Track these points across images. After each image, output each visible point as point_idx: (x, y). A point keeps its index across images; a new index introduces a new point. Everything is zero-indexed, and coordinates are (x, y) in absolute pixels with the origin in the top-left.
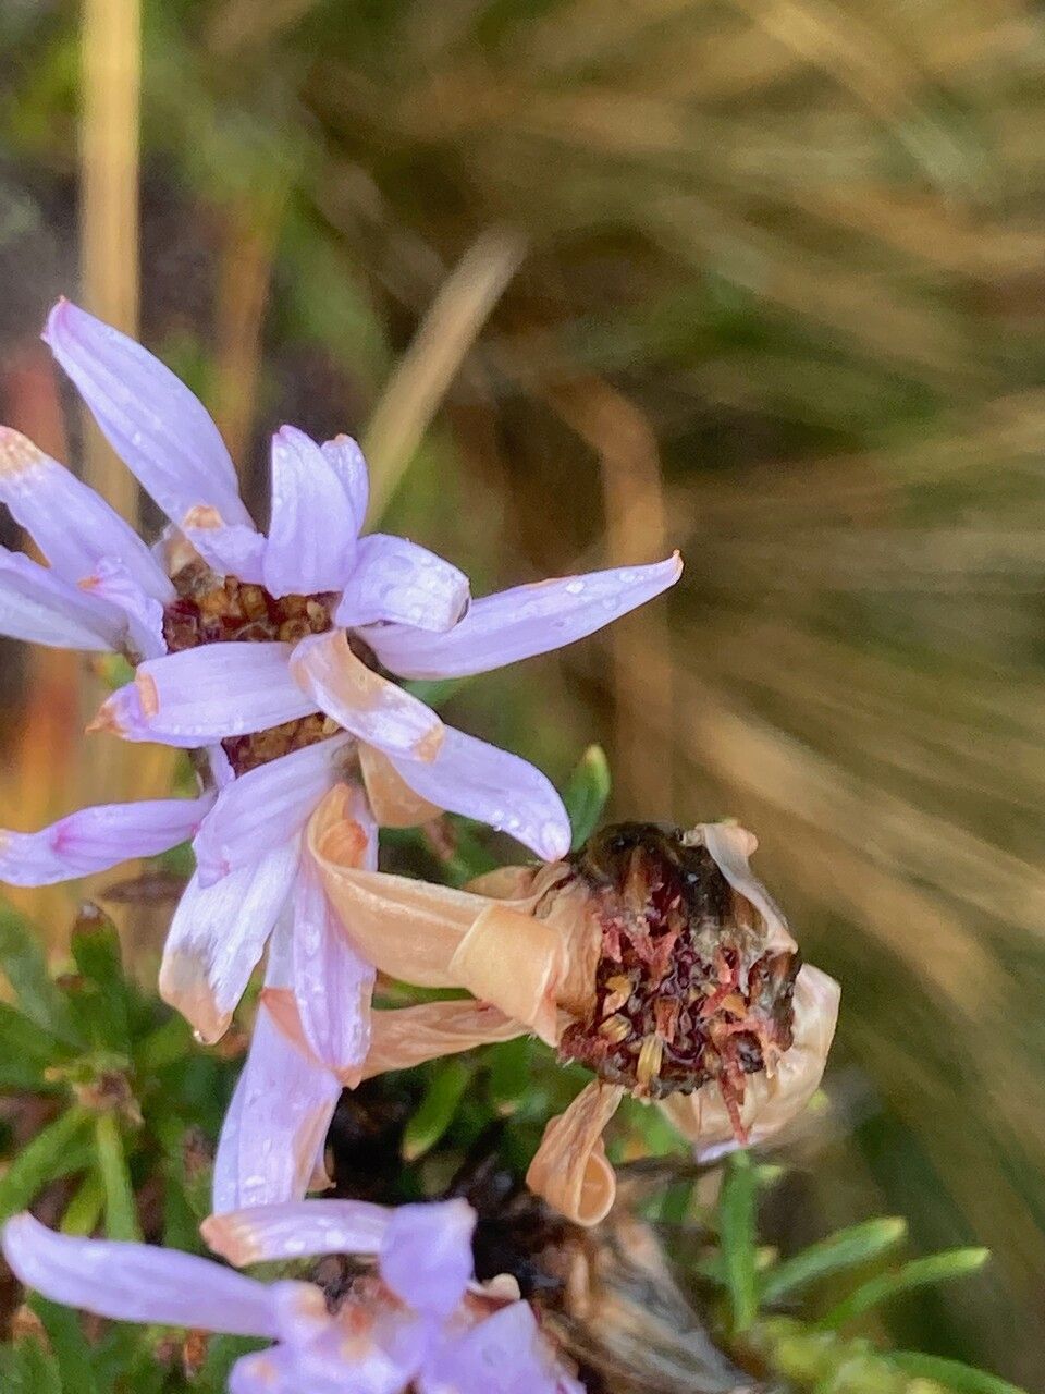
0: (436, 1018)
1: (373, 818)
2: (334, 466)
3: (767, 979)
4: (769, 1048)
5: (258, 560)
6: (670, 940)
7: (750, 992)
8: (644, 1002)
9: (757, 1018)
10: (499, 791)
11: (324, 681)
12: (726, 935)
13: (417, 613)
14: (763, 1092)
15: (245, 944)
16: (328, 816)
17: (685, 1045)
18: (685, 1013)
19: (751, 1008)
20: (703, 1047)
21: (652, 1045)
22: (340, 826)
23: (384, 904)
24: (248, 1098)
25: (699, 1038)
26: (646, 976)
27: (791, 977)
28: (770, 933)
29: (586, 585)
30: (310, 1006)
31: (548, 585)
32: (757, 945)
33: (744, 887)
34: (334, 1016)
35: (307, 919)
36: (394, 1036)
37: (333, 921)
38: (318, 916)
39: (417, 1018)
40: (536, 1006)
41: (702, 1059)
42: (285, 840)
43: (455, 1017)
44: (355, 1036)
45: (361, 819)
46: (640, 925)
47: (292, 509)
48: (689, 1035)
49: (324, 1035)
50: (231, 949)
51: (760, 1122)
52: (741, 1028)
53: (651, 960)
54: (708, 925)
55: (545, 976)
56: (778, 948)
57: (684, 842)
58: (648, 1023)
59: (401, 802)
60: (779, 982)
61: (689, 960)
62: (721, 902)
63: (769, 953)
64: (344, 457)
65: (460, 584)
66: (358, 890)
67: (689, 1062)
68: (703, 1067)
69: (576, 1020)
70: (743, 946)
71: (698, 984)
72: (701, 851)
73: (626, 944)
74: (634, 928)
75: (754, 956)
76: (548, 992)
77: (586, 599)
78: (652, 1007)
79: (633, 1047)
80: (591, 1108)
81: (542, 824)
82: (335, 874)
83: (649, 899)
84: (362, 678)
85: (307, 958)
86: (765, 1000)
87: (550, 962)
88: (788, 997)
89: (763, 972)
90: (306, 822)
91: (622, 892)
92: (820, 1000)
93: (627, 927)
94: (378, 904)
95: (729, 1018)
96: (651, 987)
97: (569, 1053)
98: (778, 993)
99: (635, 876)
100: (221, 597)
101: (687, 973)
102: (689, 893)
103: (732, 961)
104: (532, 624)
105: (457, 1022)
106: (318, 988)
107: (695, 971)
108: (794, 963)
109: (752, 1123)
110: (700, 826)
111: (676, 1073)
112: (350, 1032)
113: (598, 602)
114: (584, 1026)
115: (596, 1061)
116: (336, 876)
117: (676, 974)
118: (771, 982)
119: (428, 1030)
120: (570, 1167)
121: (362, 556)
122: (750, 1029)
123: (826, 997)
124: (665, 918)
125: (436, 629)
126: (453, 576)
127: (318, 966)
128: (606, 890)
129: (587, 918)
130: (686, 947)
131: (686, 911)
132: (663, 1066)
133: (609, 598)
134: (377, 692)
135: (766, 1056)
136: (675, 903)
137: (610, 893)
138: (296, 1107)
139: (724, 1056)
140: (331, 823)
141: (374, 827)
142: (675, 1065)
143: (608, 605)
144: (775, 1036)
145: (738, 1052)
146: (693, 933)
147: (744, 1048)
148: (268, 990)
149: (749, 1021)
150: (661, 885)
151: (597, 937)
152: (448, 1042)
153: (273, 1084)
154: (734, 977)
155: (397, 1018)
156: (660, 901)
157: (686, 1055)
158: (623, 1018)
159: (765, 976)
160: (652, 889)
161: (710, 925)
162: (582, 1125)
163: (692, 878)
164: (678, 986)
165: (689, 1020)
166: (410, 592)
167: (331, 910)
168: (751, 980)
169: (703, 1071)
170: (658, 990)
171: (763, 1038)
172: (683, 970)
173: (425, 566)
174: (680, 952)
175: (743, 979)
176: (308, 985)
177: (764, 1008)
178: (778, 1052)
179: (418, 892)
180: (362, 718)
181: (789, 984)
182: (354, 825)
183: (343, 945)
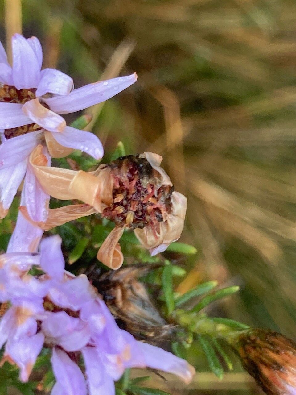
0: (69, 210)
1: (50, 155)
2: (31, 46)
3: (163, 193)
4: (164, 212)
5: (11, 76)
6: (134, 182)
7: (158, 196)
8: (128, 201)
9: (160, 204)
10: (83, 141)
11: (31, 111)
12: (151, 180)
13: (58, 90)
14: (165, 230)
15: (11, 189)
16: (36, 153)
17: (140, 214)
18: (140, 204)
19: (158, 201)
20: (146, 214)
21: (131, 214)
22: (39, 156)
23: (51, 176)
24: (15, 237)
25: (144, 212)
26: (128, 194)
27: (170, 193)
28: (164, 180)
29: (109, 83)
30: (30, 206)
31: (98, 83)
32: (160, 183)
33: (157, 168)
34: (37, 209)
35: (29, 182)
36: (57, 216)
37: (38, 184)
38: (33, 181)
39: (63, 210)
40: (94, 199)
41: (145, 218)
42: (23, 160)
43: (74, 210)
44: (44, 214)
45: (46, 155)
46: (125, 177)
47: (19, 58)
48: (142, 211)
49: (34, 214)
50: (7, 191)
51: (165, 240)
52: (155, 207)
53: (129, 188)
54: (145, 177)
55: (96, 191)
56: (166, 184)
57: (140, 157)
58: (129, 208)
59: (58, 150)
60: (166, 193)
61: (140, 188)
62: (149, 171)
63: (163, 186)
64: (34, 43)
65: (70, 81)
66: (43, 172)
67: (141, 219)
68: (146, 220)
69: (107, 206)
70: (156, 183)
71: (143, 195)
72: (145, 159)
73: (121, 184)
74: (123, 178)
75: (159, 186)
76: (98, 196)
77: (109, 87)
78: (130, 203)
79: (125, 215)
80: (115, 236)
81: (95, 149)
82: (37, 168)
83: (128, 171)
84: (42, 110)
85: (29, 193)
86: (162, 199)
87: (97, 186)
88: (170, 199)
89: (162, 191)
90: (29, 155)
91: (120, 169)
92: (180, 202)
93: (121, 178)
94: (49, 176)
95: (152, 204)
96: (130, 197)
97: (105, 215)
98: (166, 196)
99: (124, 165)
100: (3, 92)
101: (140, 192)
102: (140, 169)
103: (153, 187)
104: (94, 95)
105: (74, 211)
106: (33, 201)
107: (142, 192)
108: (171, 189)
109: (163, 240)
110: (145, 153)
111: (138, 222)
112: (42, 214)
113: (112, 88)
114: (110, 208)
115: (113, 218)
116: (37, 169)
117: (137, 193)
118: (164, 194)
119: (66, 213)
120: (109, 252)
121: (42, 76)
122: (158, 207)
123: (182, 201)
124: (133, 177)
125: (64, 95)
126: (68, 79)
127: (33, 195)
128: (115, 168)
129: (109, 176)
130: (139, 185)
131: (139, 174)
132: (134, 220)
133: (116, 86)
134: (46, 113)
135: (163, 215)
136: (136, 172)
137: (116, 169)
138: (29, 238)
139: (151, 215)
140: (37, 156)
141: (50, 157)
142: (137, 220)
143: (115, 88)
144: (166, 209)
145: (155, 214)
146: (141, 180)
147: (157, 214)
148: (21, 207)
149: (157, 205)
150: (132, 167)
151: (112, 182)
152: (72, 217)
153: (23, 233)
154: (153, 192)
155: (57, 211)
156: (131, 172)
157: (141, 217)
158: (122, 207)
159: (162, 192)
160: (129, 168)
161: (146, 178)
162: (112, 240)
163: (141, 165)
164: (138, 196)
165: (141, 206)
166: (56, 84)
167: (37, 180)
168: (158, 193)
169: (145, 221)
170: (132, 198)
171: (162, 210)
172: (139, 191)
173: (60, 76)
174: (138, 187)
175: (156, 193)
176: (30, 200)
177: (162, 201)
178: (167, 214)
179: (61, 171)
180: (42, 120)
181: (169, 195)
182: (43, 156)
183: (40, 189)
